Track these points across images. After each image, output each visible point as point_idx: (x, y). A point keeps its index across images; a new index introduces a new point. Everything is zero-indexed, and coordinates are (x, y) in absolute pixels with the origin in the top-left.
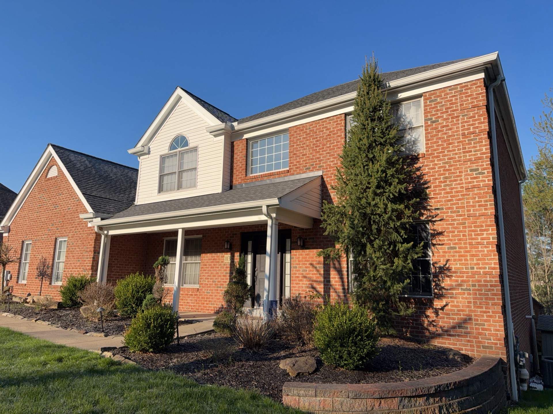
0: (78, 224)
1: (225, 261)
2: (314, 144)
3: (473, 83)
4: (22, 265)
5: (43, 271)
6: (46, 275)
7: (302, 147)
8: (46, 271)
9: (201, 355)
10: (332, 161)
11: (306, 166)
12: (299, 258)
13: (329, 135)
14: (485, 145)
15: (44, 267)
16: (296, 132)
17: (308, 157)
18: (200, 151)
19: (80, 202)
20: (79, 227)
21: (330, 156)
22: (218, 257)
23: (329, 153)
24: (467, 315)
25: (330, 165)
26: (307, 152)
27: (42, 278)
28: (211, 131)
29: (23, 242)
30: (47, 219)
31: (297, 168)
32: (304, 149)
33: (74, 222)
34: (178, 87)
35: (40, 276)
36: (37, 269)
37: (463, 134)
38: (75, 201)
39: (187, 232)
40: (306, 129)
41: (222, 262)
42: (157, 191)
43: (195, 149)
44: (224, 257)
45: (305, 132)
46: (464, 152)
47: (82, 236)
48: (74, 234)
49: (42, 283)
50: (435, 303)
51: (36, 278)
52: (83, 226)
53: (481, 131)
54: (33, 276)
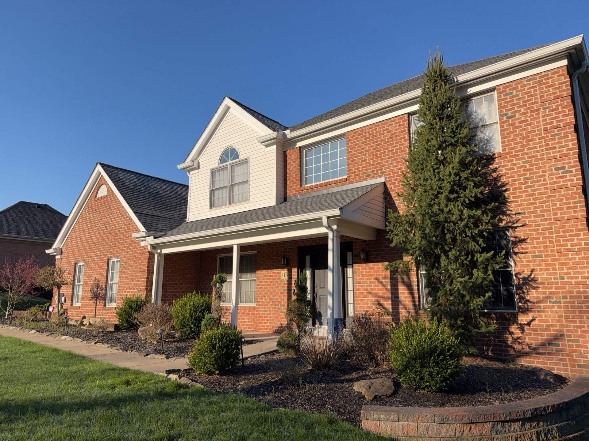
0: (130, 244)
1: (282, 278)
2: (374, 149)
3: (555, 71)
4: (76, 287)
5: (96, 293)
6: (100, 296)
7: (361, 153)
8: (99, 293)
9: (269, 377)
10: (395, 166)
11: (366, 173)
12: (362, 272)
13: (390, 138)
14: (572, 140)
15: (98, 288)
16: (353, 136)
17: (368, 163)
18: (252, 163)
19: (131, 221)
20: (132, 246)
21: (392, 161)
22: (274, 273)
23: (391, 157)
24: (557, 331)
25: (393, 170)
26: (367, 157)
27: (96, 300)
28: (262, 141)
29: (75, 264)
30: (98, 240)
31: (357, 175)
32: (364, 155)
33: (126, 242)
34: (226, 97)
35: (94, 298)
36: (91, 291)
37: (546, 130)
38: (126, 220)
39: (242, 248)
40: (365, 133)
41: (279, 279)
42: (208, 207)
43: (246, 161)
44: (280, 273)
45: (364, 136)
46: (547, 149)
47: (135, 256)
48: (127, 254)
49: (96, 305)
50: (519, 318)
51: (90, 300)
52: (135, 246)
53: (566, 125)
54: (87, 298)
